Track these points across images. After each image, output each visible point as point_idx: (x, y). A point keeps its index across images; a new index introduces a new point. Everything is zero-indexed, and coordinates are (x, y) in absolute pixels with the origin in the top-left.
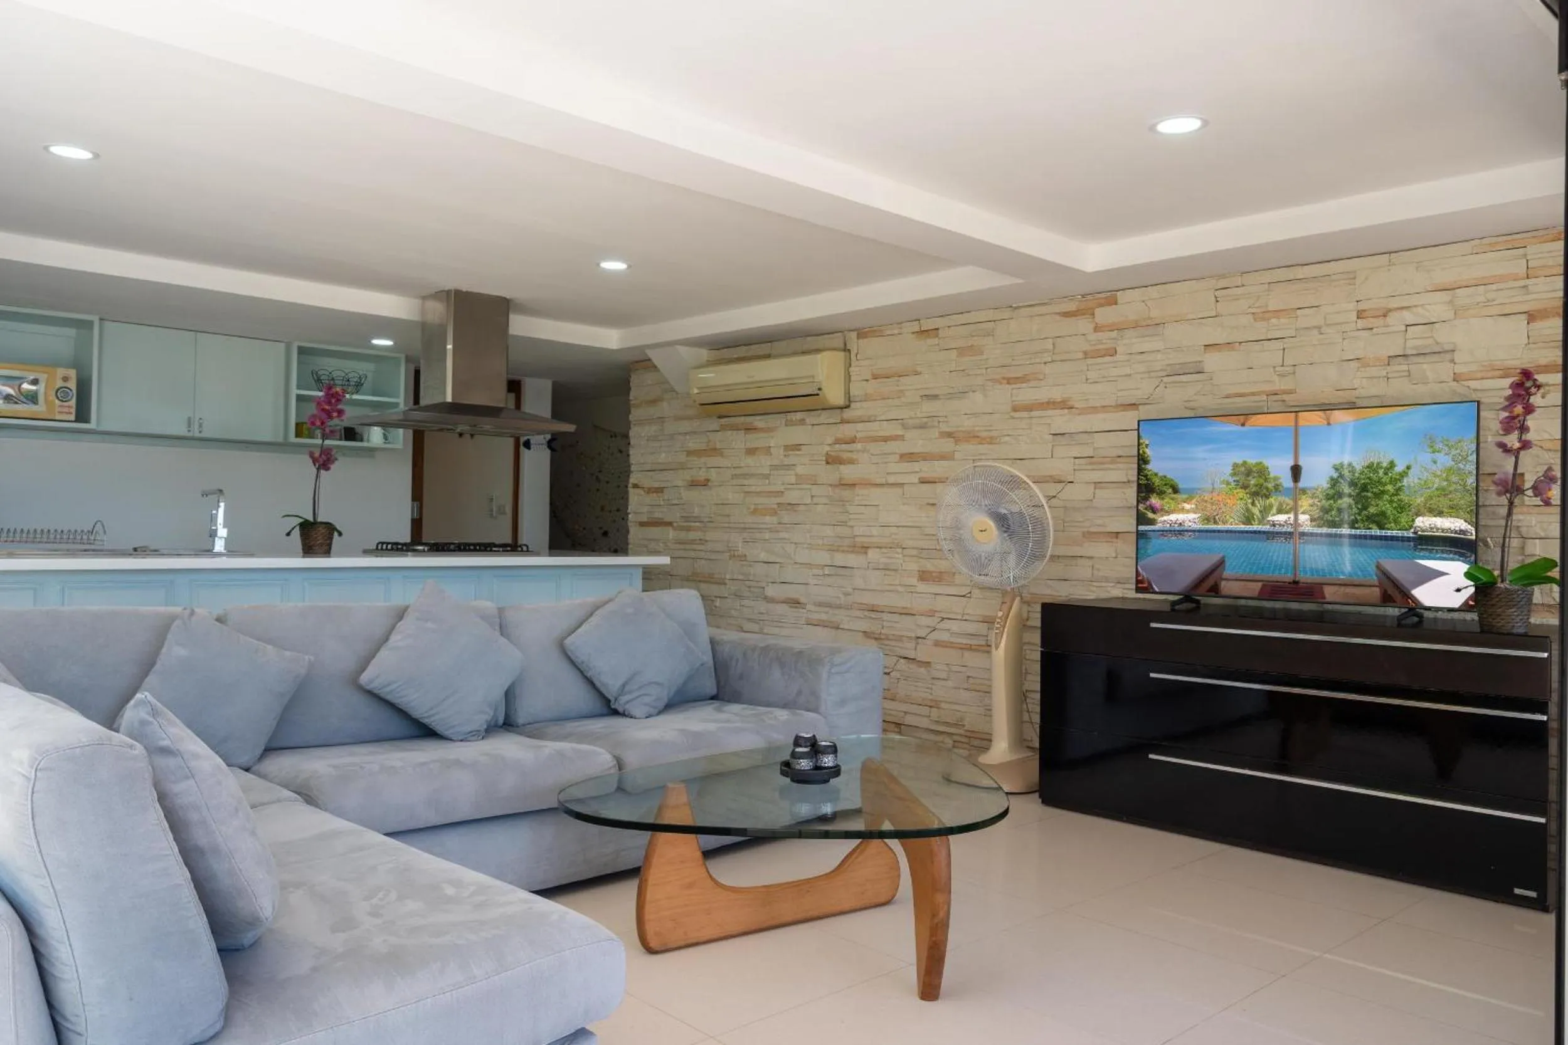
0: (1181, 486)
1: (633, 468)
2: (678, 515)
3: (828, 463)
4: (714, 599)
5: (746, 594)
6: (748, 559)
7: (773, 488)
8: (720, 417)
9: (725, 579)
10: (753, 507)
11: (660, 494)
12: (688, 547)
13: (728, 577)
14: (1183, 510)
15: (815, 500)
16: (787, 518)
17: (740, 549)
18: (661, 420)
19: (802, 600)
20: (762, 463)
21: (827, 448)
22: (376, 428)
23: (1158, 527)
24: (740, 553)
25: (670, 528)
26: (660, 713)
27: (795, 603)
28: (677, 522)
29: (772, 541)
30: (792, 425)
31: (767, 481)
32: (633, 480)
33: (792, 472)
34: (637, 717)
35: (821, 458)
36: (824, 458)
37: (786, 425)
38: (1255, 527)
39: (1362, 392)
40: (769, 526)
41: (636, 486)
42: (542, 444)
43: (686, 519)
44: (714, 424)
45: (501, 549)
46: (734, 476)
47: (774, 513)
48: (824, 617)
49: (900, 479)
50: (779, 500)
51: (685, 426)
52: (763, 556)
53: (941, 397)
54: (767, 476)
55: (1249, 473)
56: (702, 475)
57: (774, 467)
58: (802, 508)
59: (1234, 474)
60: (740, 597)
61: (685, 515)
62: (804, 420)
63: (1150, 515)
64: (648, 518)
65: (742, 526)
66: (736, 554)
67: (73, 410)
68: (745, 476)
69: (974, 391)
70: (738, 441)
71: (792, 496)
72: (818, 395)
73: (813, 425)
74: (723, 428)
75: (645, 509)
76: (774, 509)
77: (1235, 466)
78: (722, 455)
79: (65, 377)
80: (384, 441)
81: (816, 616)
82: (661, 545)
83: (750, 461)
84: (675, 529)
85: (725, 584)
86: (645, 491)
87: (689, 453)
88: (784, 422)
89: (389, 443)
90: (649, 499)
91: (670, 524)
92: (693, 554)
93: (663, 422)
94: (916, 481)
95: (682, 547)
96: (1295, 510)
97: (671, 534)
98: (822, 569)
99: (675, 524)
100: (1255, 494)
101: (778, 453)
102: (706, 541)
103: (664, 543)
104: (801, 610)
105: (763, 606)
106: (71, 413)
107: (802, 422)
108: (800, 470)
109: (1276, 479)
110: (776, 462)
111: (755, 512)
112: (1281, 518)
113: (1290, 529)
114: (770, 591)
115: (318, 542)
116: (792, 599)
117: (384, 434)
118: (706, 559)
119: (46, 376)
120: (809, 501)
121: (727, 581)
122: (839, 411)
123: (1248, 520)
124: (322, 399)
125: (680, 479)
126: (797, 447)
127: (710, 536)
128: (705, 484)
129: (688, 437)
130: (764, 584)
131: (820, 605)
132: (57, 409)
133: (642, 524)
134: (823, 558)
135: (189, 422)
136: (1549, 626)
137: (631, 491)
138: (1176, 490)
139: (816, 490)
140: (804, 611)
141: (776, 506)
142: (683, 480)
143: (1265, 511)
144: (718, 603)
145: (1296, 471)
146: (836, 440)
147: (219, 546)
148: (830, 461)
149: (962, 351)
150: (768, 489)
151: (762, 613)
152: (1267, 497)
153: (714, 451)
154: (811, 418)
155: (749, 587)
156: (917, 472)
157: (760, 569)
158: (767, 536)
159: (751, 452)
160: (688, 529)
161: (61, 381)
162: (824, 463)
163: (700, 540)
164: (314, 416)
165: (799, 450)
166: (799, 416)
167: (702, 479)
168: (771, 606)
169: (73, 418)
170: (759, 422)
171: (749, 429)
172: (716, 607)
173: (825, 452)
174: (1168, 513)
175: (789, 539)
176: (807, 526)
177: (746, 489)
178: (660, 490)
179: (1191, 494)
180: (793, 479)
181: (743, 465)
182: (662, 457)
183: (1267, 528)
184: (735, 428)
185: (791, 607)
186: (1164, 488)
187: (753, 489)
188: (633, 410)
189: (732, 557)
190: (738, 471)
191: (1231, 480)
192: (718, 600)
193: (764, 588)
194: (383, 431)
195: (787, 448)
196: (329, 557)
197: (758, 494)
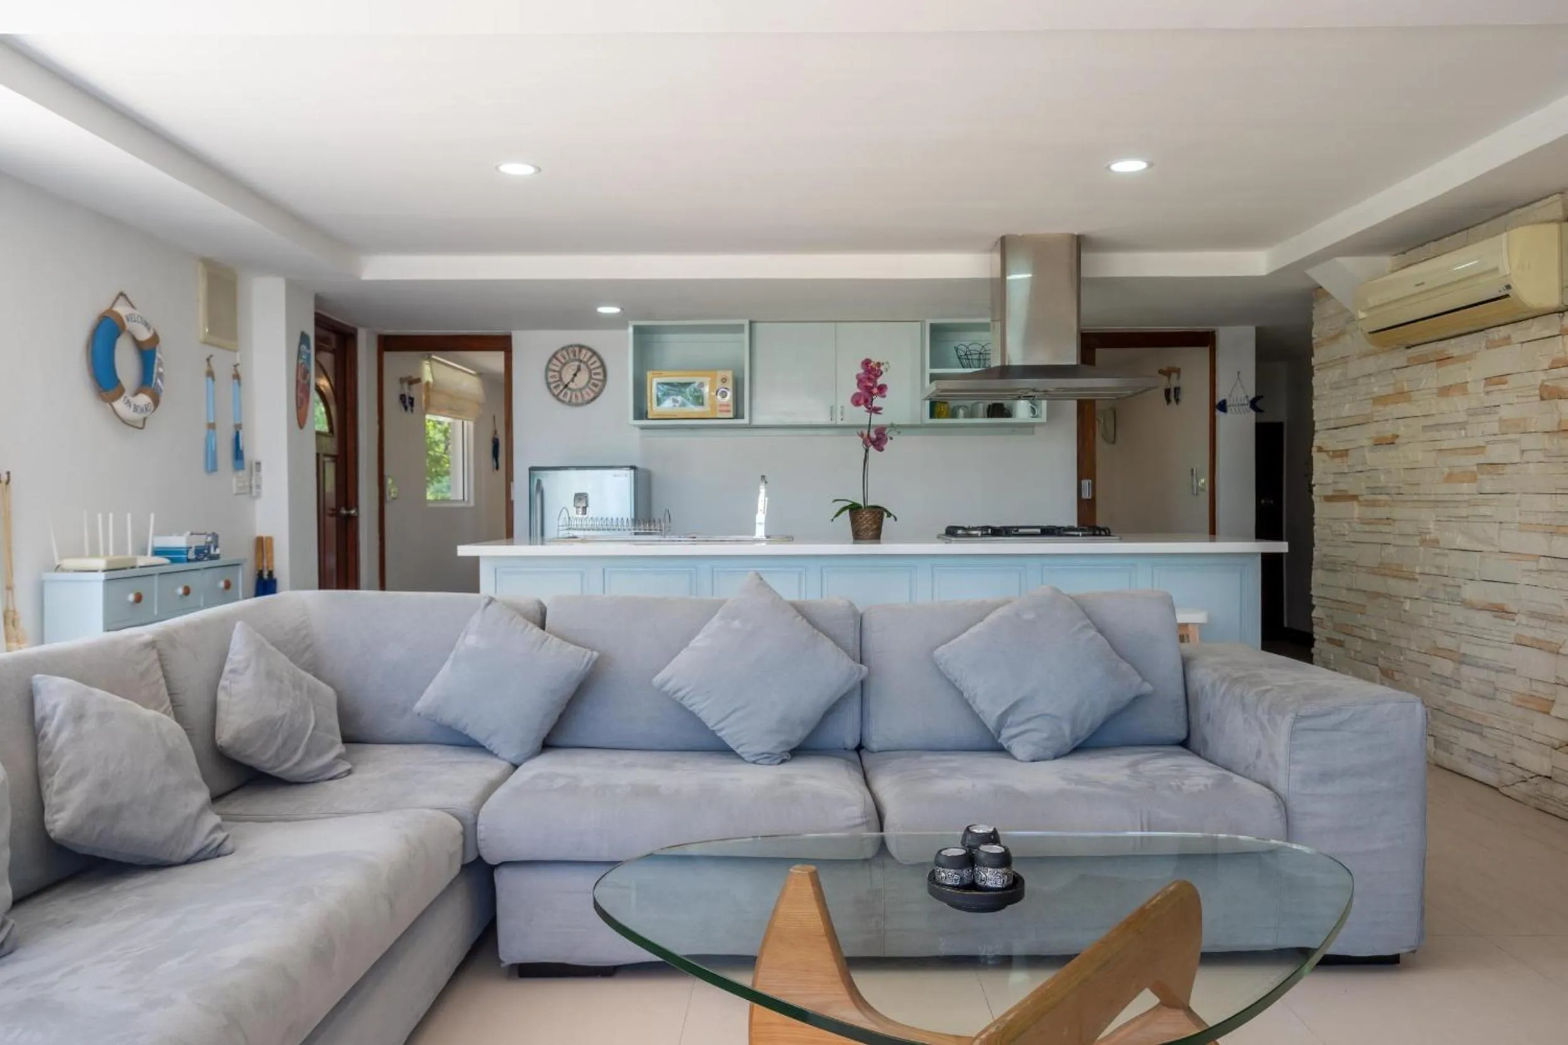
1: (1317, 426)
2: (1363, 486)
3: (1542, 399)
4: (1402, 600)
5: (1442, 596)
6: (1441, 544)
7: (1472, 443)
8: (1408, 348)
9: (1413, 572)
10: (1447, 470)
11: (1345, 459)
12: (1373, 528)
13: (1418, 570)
15: (1528, 456)
16: (1488, 484)
17: (1432, 531)
18: (1345, 360)
19: (1512, 608)
20: (1456, 407)
21: (1542, 376)
22: (1022, 402)
24: (1432, 536)
25: (1355, 503)
26: (1056, 757)
27: (1500, 611)
28: (1362, 495)
29: (1474, 519)
30: (1496, 347)
31: (1463, 432)
32: (1316, 442)
33: (1496, 417)
34: (1019, 758)
35: (1533, 392)
36: (1537, 392)
37: (1488, 348)
40: (1466, 498)
41: (1320, 449)
42: (1244, 405)
43: (1373, 490)
44: (1400, 357)
45: (1080, 534)
46: (1426, 428)
47: (1474, 479)
48: (1540, 634)
50: (1482, 459)
51: (1370, 365)
52: (1460, 541)
54: (1462, 426)
56: (1388, 429)
57: (1472, 412)
58: (1509, 469)
60: (1435, 600)
61: (1372, 485)
62: (1509, 338)
64: (1334, 491)
65: (1432, 498)
66: (1428, 537)
67: (731, 408)
68: (1436, 427)
70: (1429, 377)
71: (1495, 453)
72: (1507, 296)
73: (1523, 343)
74: (1412, 362)
75: (1330, 479)
76: (1472, 472)
78: (1409, 400)
79: (723, 379)
80: (1032, 415)
81: (1529, 633)
82: (1346, 525)
83: (1444, 404)
84: (1361, 504)
85: (1416, 580)
86: (1329, 455)
87: (1378, 400)
88: (1484, 344)
89: (1037, 417)
90: (1336, 464)
91: (1354, 498)
92: (1376, 538)
93: (1346, 362)
95: (1367, 528)
97: (1356, 510)
98: (1537, 561)
99: (1361, 498)
101: (1477, 388)
102: (1394, 520)
103: (1349, 523)
104: (1508, 622)
105: (1459, 614)
106: (728, 411)
107: (1507, 340)
108: (1505, 412)
110: (1474, 404)
111: (1450, 478)
114: (1470, 592)
115: (864, 527)
116: (1494, 605)
117: (1033, 408)
118: (1395, 546)
119: (709, 379)
120: (1516, 459)
121: (1417, 576)
122: (1556, 317)
124: (863, 376)
125: (1363, 437)
126: (1500, 379)
127: (1398, 513)
128: (1390, 442)
129: (1373, 380)
130: (1460, 582)
131: (1532, 615)
132: (719, 408)
133: (1328, 499)
134: (1538, 544)
135: (832, 411)
137: (1315, 455)
139: (1528, 442)
140: (1514, 624)
141: (1475, 469)
142: (1369, 438)
144: (1407, 605)
146: (1553, 362)
147: (760, 532)
148: (1545, 395)
150: (1464, 443)
151: (1460, 624)
153: (1401, 396)
154: (1517, 333)
155: (1445, 585)
157: (1455, 559)
158: (1464, 512)
159: (1444, 391)
160: (1373, 504)
161: (721, 383)
162: (1538, 398)
163: (1388, 519)
164: (856, 395)
165: (1505, 383)
166: (1504, 331)
167: (1389, 434)
168: (1472, 614)
169: (731, 415)
170: (1453, 348)
171: (1443, 360)
172: (1405, 611)
173: (1539, 382)
175: (1491, 516)
176: (1517, 497)
177: (1438, 445)
178: (1344, 453)
180: (1495, 428)
181: (1433, 412)
182: (1347, 410)
184: (1423, 360)
185: (1496, 617)
187: (1445, 445)
188: (1316, 352)
189: (1423, 542)
190: (1430, 422)
192: (1408, 601)
193: (1459, 587)
194: (1030, 405)
195: (1488, 381)
196: (879, 543)
197: (1454, 451)
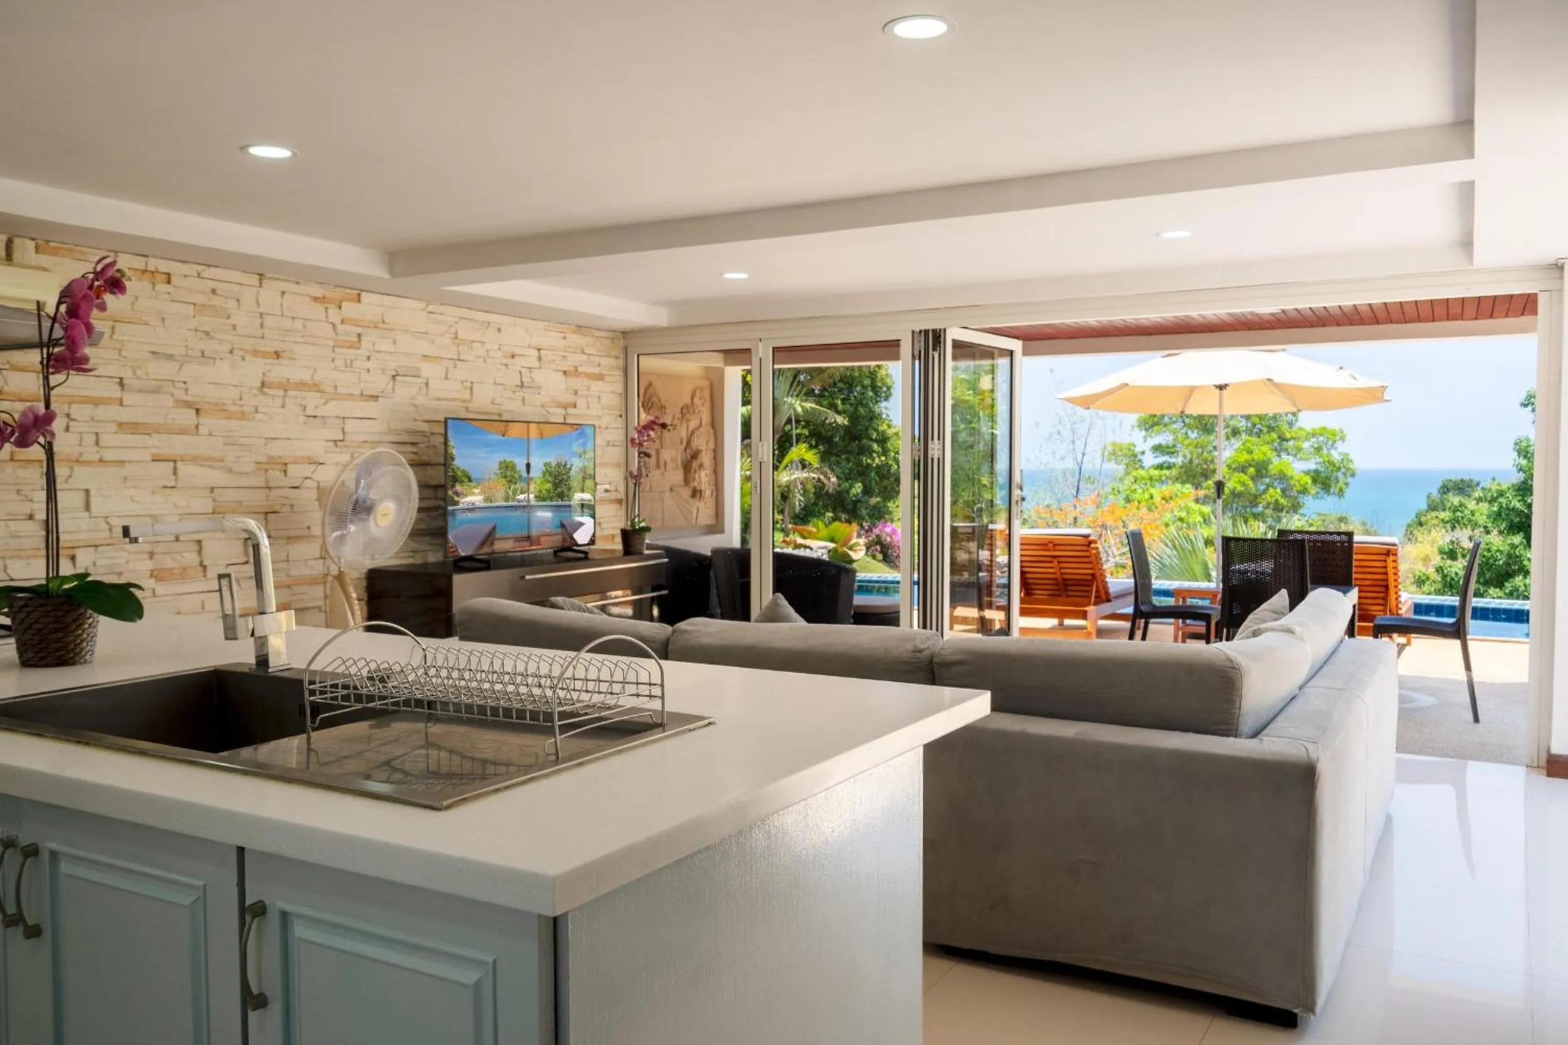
0: (473, 477)
14: (473, 494)
23: (461, 506)
38: (511, 503)
39: (504, 407)
49: (123, 455)
53: (176, 358)
55: (507, 467)
59: (500, 469)
63: (456, 498)
69: (221, 359)
77: (501, 463)
94: (150, 458)
96: (528, 491)
100: (510, 482)
109: (520, 471)
112: (522, 497)
113: (525, 504)
123: (507, 500)
136: (613, 551)
138: (470, 480)
143: (515, 493)
145: (528, 466)
149: (200, 309)
152: (515, 483)
156: (148, 447)
174: (466, 496)
179: (479, 482)
183: (516, 503)
186: (463, 479)
191: (498, 472)
